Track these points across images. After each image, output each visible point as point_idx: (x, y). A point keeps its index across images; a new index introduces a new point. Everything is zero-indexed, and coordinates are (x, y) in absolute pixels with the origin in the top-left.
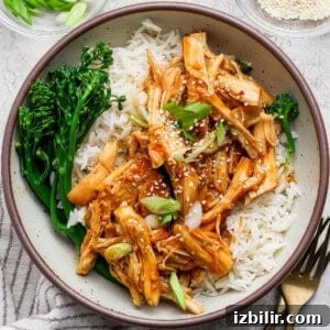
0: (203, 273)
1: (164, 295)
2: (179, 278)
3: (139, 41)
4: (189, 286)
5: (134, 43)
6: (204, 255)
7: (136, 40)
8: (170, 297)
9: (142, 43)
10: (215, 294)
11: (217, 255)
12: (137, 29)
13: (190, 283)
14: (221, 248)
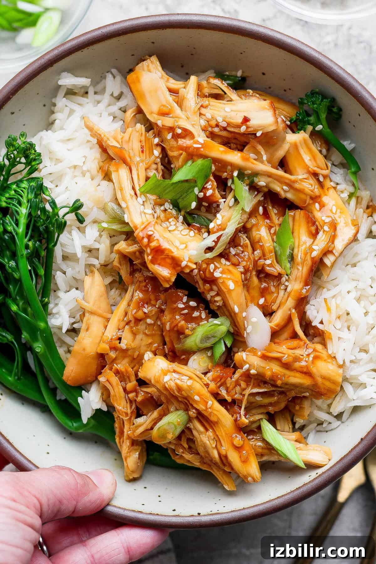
0: (306, 404)
1: (265, 458)
2: (275, 426)
3: (67, 111)
4: (294, 430)
5: (59, 117)
6: (296, 379)
7: (61, 111)
8: (274, 458)
9: (72, 112)
10: (336, 423)
11: (314, 370)
12: (55, 96)
13: (294, 424)
14: (316, 358)
